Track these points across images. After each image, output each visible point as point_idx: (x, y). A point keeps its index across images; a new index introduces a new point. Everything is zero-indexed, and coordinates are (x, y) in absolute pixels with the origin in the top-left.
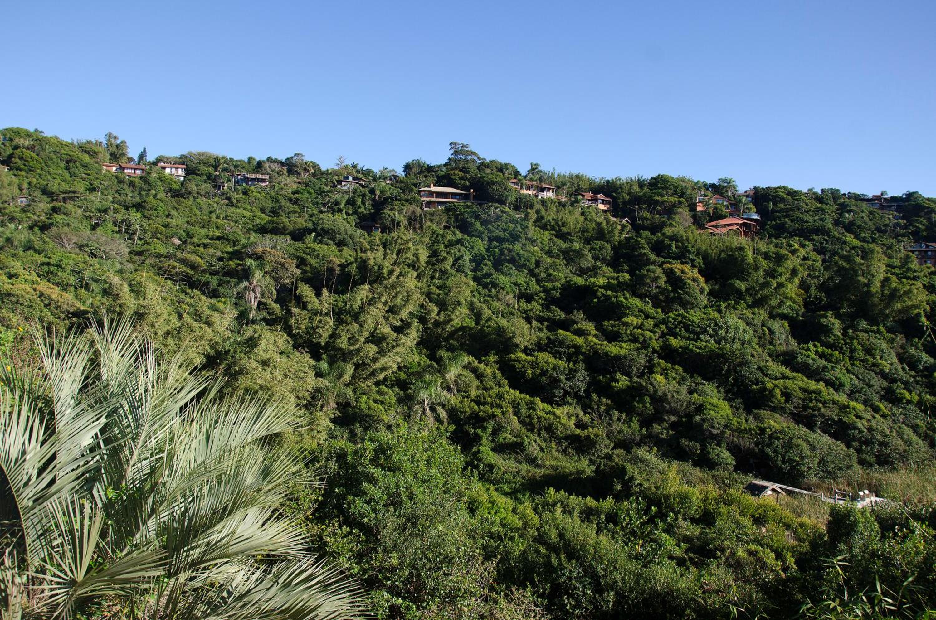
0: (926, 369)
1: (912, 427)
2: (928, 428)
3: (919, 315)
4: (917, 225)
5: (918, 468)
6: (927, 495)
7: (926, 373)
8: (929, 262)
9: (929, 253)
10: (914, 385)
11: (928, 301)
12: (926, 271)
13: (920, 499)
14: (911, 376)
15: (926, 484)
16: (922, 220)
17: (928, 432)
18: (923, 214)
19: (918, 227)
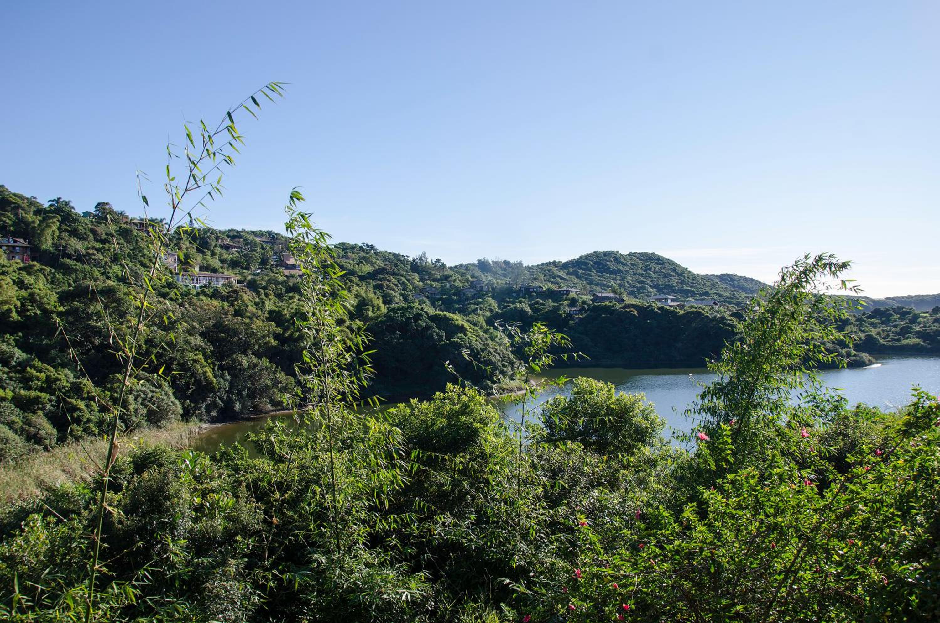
0: (19, 364)
1: (8, 424)
2: (24, 423)
3: (10, 310)
4: (4, 219)
5: (16, 463)
6: (27, 489)
7: (19, 368)
8: (17, 257)
9: (17, 248)
10: (8, 381)
11: (18, 296)
12: (15, 266)
13: (20, 494)
14: (4, 373)
15: (26, 478)
16: (9, 214)
17: (24, 426)
18: (9, 208)
19: (5, 222)
